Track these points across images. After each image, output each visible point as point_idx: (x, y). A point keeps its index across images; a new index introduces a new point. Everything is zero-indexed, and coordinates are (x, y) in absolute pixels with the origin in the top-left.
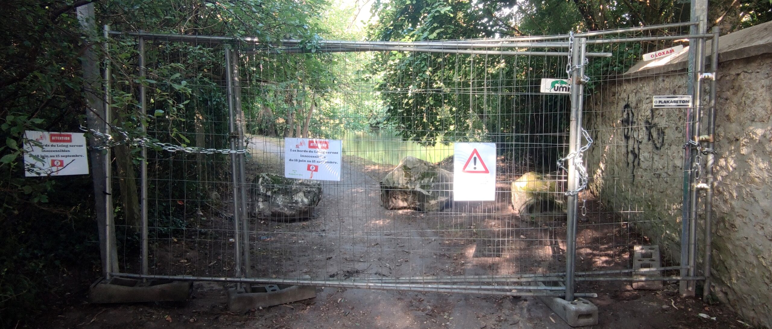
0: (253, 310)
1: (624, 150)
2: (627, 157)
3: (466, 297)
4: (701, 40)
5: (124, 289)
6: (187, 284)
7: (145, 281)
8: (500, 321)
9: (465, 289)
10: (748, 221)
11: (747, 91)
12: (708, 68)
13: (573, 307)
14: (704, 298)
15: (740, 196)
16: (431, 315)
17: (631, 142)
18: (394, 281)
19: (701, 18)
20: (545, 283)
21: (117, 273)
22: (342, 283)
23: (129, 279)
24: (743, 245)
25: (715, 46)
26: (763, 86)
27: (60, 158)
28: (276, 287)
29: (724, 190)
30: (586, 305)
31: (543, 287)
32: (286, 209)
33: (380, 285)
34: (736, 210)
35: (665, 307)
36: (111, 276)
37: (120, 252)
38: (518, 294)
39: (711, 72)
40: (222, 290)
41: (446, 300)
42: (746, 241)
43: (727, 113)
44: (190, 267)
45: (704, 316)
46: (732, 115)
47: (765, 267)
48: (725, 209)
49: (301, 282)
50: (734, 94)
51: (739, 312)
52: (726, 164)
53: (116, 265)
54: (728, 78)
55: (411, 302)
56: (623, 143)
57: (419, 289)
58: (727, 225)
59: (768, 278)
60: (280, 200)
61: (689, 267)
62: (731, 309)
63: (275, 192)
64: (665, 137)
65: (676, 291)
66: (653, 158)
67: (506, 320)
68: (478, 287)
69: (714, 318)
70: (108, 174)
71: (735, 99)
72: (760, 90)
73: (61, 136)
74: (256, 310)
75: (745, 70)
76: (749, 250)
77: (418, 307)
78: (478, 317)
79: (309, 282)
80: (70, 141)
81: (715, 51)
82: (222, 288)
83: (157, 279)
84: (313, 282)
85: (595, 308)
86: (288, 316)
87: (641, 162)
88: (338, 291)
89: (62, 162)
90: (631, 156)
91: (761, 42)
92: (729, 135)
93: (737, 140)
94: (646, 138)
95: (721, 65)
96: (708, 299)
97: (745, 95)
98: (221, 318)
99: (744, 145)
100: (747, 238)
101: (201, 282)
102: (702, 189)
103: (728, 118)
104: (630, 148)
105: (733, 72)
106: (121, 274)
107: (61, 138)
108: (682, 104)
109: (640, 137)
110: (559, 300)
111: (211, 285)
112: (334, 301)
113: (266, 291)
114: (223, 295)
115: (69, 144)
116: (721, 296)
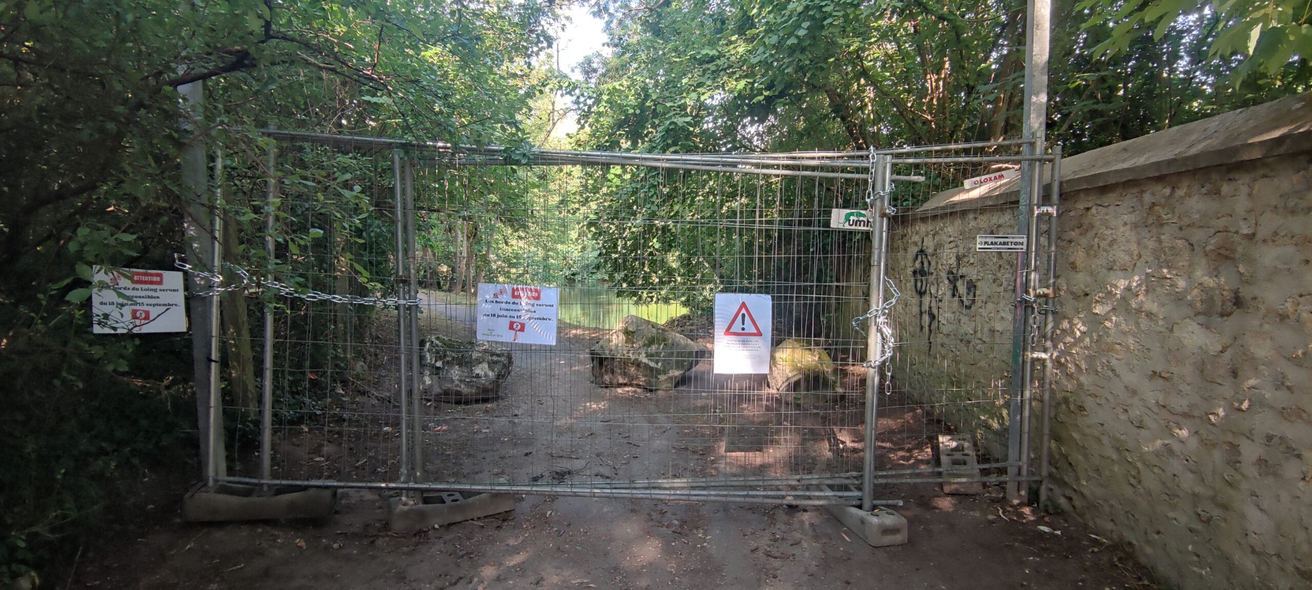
0: (425, 529)
1: (916, 310)
2: (921, 319)
3: (725, 507)
4: (1037, 163)
5: (234, 500)
6: (328, 493)
7: (265, 488)
8: (776, 540)
9: (726, 496)
10: (1103, 401)
11: (1101, 231)
12: (1046, 199)
13: (875, 520)
14: (1041, 505)
15: (1092, 370)
16: (678, 534)
17: (926, 300)
18: (627, 486)
19: (1038, 135)
20: (831, 487)
21: (223, 477)
22: (554, 489)
23: (240, 486)
24: (1097, 434)
25: (1057, 172)
26: (1125, 224)
27: (146, 308)
28: (458, 496)
29: (1066, 360)
30: (892, 516)
31: (830, 493)
32: (463, 386)
33: (609, 491)
34: (1086, 388)
35: (991, 517)
36: (216, 481)
37: (229, 447)
38: (794, 503)
39: (1051, 206)
40: (377, 501)
41: (698, 511)
42: (1100, 428)
43: (1071, 260)
44: (329, 468)
45: (1045, 529)
46: (1078, 263)
47: (1130, 463)
48: (1069, 386)
49: (497, 488)
50: (1081, 234)
51: (1091, 524)
52: (1071, 327)
53: (223, 466)
54: (1072, 214)
55: (649, 515)
56: (915, 300)
57: (662, 497)
58: (1072, 407)
59: (1134, 477)
60: (456, 373)
61: (1021, 463)
62: (1080, 520)
63: (448, 362)
64: (978, 292)
65: (1001, 496)
66: (959, 321)
67: (783, 539)
68: (745, 493)
69: (1059, 532)
70: (215, 332)
71: (1084, 241)
72: (1122, 229)
73: (146, 274)
74: (429, 530)
75: (1098, 202)
76: (1105, 440)
77: (659, 522)
78: (744, 535)
79: (509, 488)
80: (160, 283)
81: (1056, 177)
82: (377, 497)
83: (284, 485)
84: (514, 488)
85: (904, 521)
86: (478, 537)
87: (941, 325)
88: (545, 501)
89: (147, 314)
90: (926, 318)
91: (1125, 165)
92: (1074, 289)
93: (1087, 295)
94: (949, 293)
95: (1064, 196)
96: (1046, 506)
97: (1099, 235)
98: (380, 542)
99: (1097, 302)
100: (1102, 425)
101: (346, 490)
102: (1038, 359)
103: (1073, 266)
104: (926, 307)
105: (1081, 206)
106: (231, 479)
107: (146, 279)
108: (1013, 246)
109: (940, 292)
110: (854, 510)
111: (361, 494)
112: (542, 515)
113: (443, 502)
114: (380, 508)
115: (158, 287)
116: (1062, 501)
